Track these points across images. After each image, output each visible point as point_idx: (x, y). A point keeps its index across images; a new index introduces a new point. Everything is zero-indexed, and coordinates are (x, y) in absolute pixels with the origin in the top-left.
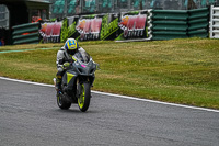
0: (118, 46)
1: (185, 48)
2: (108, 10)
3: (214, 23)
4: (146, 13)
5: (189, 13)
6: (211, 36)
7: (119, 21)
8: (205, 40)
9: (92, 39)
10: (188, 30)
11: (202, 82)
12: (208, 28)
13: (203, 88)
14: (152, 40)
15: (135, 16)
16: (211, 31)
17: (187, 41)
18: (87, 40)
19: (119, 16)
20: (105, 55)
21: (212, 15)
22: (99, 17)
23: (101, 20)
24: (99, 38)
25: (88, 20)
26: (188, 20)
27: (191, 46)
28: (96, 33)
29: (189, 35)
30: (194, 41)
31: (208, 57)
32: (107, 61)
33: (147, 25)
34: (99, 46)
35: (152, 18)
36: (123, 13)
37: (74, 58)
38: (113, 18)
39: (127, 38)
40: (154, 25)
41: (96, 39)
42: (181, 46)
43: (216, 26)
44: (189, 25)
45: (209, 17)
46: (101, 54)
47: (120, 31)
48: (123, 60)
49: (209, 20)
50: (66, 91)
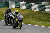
5: (5, 3)
16: (9, 6)
21: (9, 3)
29: (5, 7)
44: (5, 5)
49: (9, 4)
50: (15, 24)
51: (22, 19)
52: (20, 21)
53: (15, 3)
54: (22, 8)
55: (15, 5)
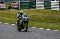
0: (11, 11)
1: (29, 11)
2: (8, 1)
3: (37, 5)
4: (18, 2)
5: (30, 2)
6: (36, 8)
7: (11, 4)
8: (34, 9)
9: (4, 9)
10: (30, 7)
11: (34, 20)
12: (35, 6)
13: (34, 22)
14: (20, 9)
15: (15, 3)
16: (36, 7)
17: (30, 10)
18: (2, 9)
19: (11, 3)
20: (7, 13)
22: (6, 3)
23: (6, 4)
24: (6, 9)
25: (3, 4)
26: (30, 4)
27: (31, 11)
28: (5, 7)
29: (30, 8)
30: (32, 9)
31: (35, 14)
32: (8, 15)
33: (19, 5)
34: (6, 11)
35: (20, 3)
36: (12, 2)
37: (22, 16)
38: (9, 4)
39: (13, 9)
40: (21, 5)
41: (5, 9)
42: (28, 11)
43: (38, 5)
44: (30, 5)
45: (35, 3)
46: (6, 13)
47: (11, 7)
48: (12, 15)
49: (35, 4)
50: (20, 26)
51: (28, 20)
52: (26, 22)
53: (45, 2)
54: (54, 10)
55: (45, 5)
